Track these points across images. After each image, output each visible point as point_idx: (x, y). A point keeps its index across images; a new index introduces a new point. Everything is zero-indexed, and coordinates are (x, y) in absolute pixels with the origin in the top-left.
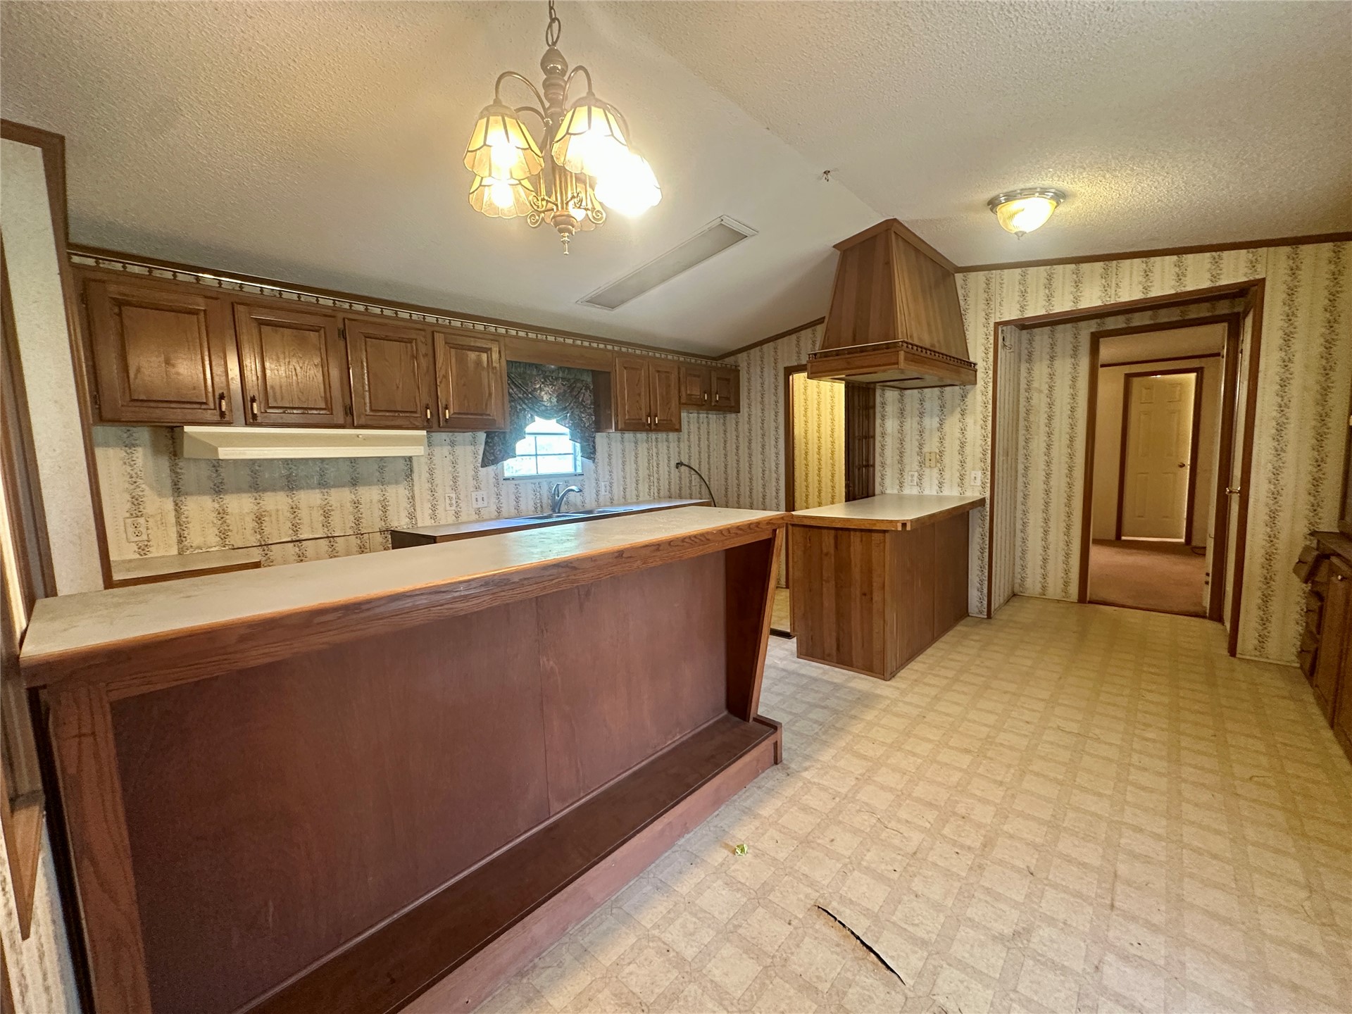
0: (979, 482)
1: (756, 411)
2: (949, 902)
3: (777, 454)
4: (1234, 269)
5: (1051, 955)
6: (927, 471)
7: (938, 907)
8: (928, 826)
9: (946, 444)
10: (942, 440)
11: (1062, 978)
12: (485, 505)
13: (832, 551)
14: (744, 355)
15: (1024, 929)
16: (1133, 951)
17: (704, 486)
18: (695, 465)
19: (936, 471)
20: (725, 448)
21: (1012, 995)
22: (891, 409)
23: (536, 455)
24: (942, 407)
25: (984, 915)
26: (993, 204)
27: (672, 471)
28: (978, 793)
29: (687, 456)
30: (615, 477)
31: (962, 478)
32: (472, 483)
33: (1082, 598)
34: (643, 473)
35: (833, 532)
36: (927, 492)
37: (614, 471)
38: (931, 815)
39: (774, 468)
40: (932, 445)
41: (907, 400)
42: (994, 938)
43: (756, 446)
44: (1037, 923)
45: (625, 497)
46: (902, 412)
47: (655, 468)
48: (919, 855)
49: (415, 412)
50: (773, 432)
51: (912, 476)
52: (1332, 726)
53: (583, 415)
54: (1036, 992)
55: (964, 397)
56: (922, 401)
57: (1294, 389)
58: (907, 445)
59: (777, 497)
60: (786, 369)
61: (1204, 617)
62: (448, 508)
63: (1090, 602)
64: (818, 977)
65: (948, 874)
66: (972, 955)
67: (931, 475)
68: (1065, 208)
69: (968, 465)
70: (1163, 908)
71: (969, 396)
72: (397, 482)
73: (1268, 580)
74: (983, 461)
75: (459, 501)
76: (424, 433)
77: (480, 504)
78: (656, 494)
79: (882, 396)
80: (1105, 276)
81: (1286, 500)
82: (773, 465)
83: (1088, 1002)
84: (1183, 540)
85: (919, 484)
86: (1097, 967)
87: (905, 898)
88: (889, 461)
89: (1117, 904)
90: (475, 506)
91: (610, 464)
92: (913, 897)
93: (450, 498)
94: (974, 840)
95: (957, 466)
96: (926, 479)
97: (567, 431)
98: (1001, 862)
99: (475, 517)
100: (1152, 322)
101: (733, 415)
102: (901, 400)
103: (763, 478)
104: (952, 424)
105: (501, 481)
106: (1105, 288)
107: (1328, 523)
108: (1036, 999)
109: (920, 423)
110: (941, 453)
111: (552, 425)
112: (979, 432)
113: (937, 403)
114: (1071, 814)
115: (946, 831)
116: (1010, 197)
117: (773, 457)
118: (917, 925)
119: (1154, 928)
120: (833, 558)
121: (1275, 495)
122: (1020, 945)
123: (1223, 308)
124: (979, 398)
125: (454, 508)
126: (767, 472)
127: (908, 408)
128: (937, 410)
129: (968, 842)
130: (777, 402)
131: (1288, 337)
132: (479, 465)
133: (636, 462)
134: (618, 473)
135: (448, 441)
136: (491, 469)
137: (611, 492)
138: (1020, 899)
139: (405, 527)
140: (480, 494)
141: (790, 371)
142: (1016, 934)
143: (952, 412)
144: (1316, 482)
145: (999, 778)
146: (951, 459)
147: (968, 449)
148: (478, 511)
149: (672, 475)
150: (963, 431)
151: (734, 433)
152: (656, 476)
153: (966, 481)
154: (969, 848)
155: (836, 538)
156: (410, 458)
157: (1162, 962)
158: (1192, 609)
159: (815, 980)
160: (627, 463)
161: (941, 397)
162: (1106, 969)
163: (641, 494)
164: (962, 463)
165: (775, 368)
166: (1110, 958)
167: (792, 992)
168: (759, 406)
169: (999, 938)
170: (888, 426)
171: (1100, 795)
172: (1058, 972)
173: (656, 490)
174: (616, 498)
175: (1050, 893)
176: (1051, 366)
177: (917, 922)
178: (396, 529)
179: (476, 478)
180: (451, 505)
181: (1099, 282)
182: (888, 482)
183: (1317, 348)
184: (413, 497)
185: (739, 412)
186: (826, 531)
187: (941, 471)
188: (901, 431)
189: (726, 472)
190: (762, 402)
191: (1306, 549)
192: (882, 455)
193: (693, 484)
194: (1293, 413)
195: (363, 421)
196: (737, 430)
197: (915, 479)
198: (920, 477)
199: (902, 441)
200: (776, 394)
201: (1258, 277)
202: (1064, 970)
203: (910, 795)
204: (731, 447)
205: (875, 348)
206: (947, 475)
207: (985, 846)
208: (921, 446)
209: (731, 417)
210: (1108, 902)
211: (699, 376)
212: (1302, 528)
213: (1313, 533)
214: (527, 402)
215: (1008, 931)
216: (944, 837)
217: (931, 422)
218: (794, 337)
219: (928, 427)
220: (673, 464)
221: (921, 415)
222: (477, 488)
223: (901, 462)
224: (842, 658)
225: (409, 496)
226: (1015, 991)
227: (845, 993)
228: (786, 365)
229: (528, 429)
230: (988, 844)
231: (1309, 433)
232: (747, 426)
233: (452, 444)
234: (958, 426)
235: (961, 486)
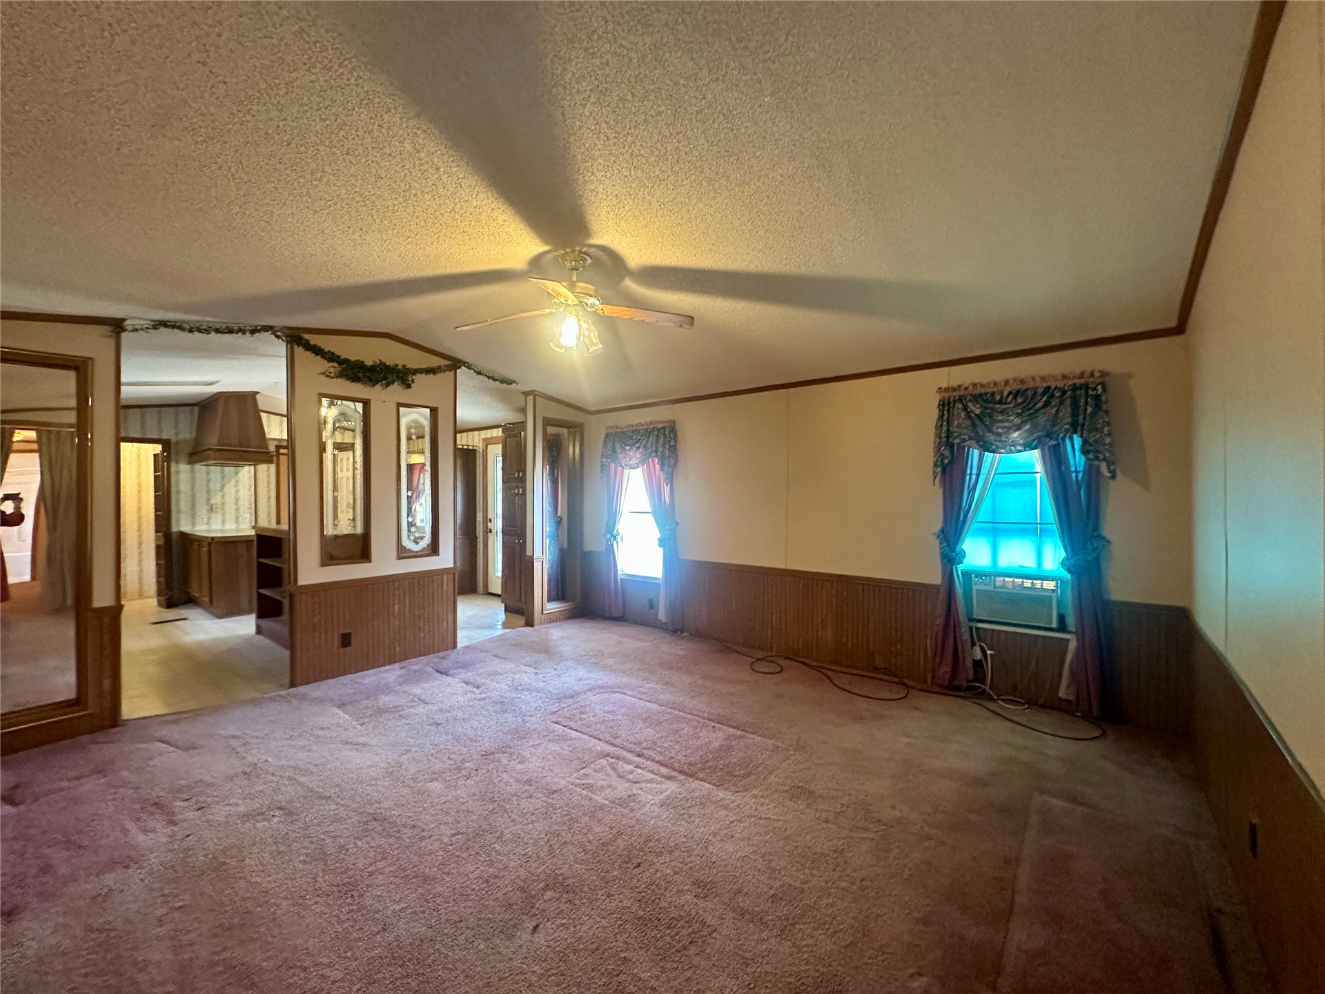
0: (248, 520)
6: (213, 515)
9: (227, 498)
10: (223, 496)
19: (219, 516)
22: (184, 474)
24: (223, 478)
31: (237, 518)
36: (213, 528)
40: (217, 500)
41: (197, 471)
46: (193, 477)
51: (203, 518)
55: (237, 473)
56: (208, 473)
58: (198, 499)
67: (216, 516)
69: (241, 511)
71: (240, 473)
74: (250, 508)
85: (208, 523)
88: (183, 509)
95: (234, 512)
96: (213, 520)
102: (192, 471)
104: (230, 489)
109: (207, 486)
110: (223, 504)
112: (247, 493)
113: (219, 475)
124: (247, 475)
127: (197, 476)
128: (219, 478)
143: (229, 481)
146: (230, 508)
147: (240, 503)
150: (237, 491)
153: (240, 520)
161: (222, 472)
164: (237, 510)
170: (181, 488)
182: (183, 522)
187: (223, 514)
188: (193, 490)
192: (177, 505)
197: (205, 520)
198: (209, 519)
199: (193, 496)
206: (227, 516)
217: (215, 486)
219: (213, 488)
221: (208, 481)
223: (193, 510)
234: (233, 490)
235: (237, 521)
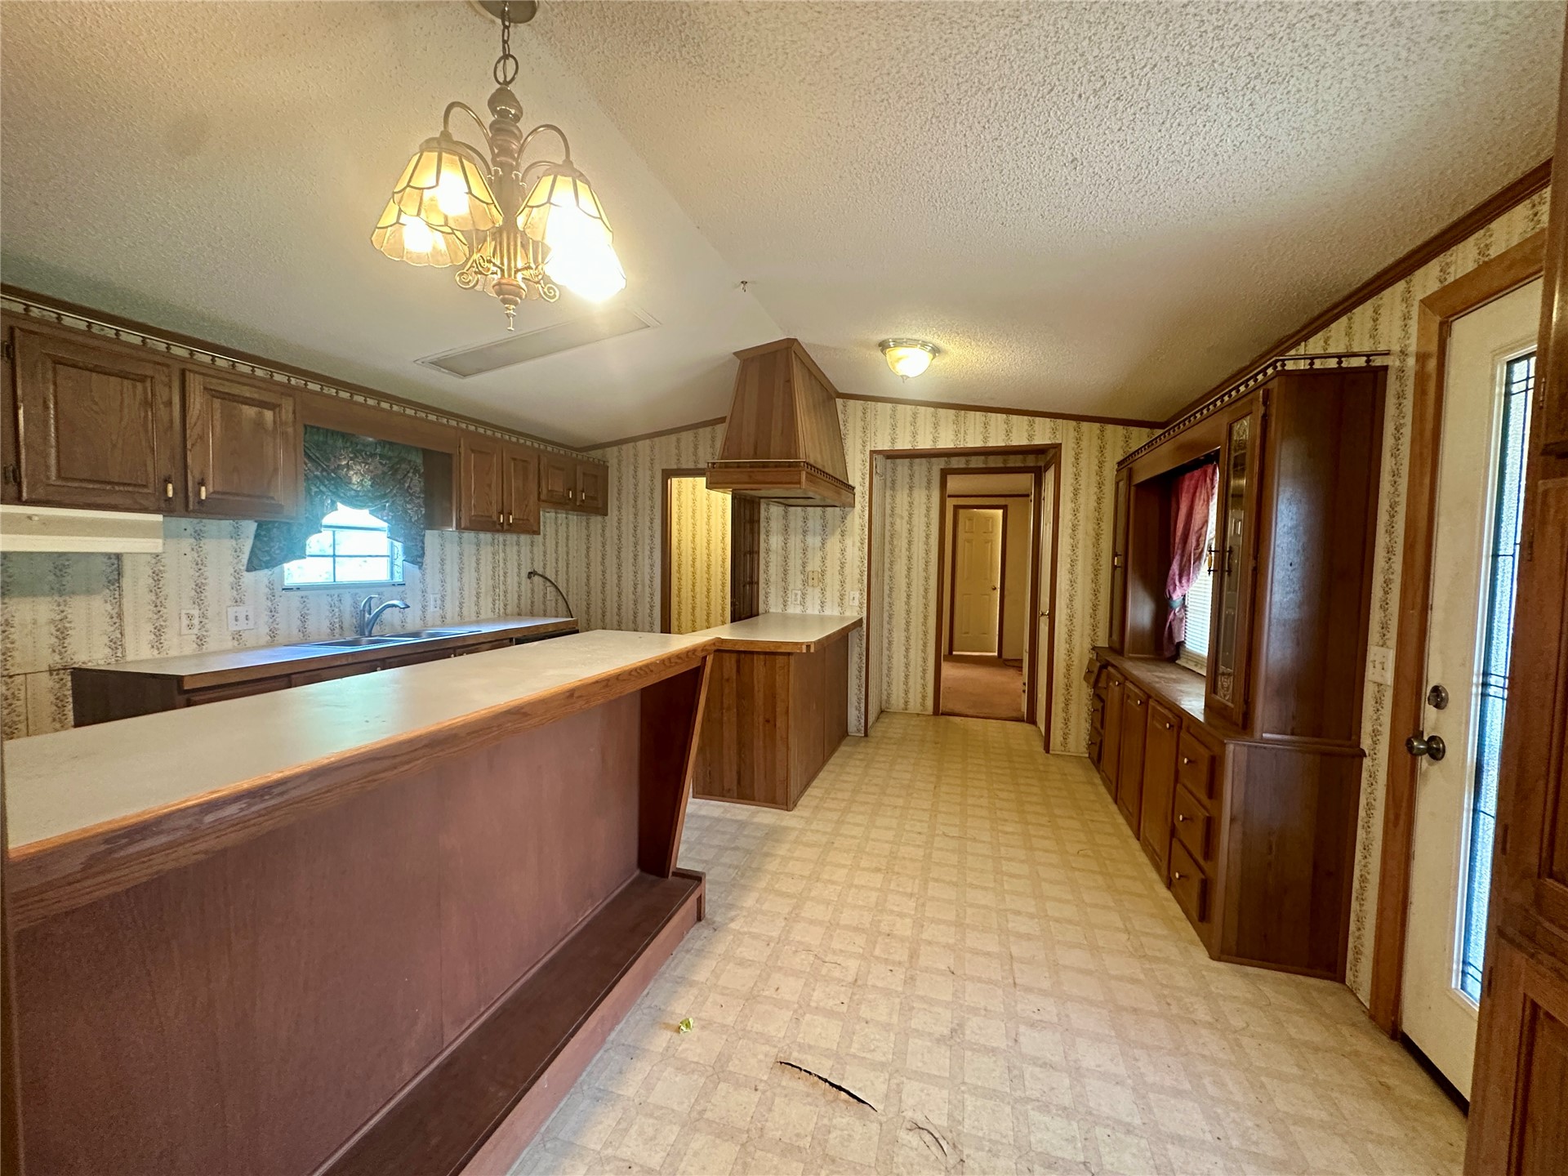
0: (856, 603)
1: (628, 516)
2: (895, 1019)
3: (652, 566)
4: (1042, 434)
5: (982, 1041)
6: (810, 590)
7: (887, 1027)
8: (861, 951)
9: (828, 563)
10: (823, 559)
11: (994, 1058)
12: (251, 626)
13: (734, 677)
14: (615, 449)
15: (958, 1025)
16: (1037, 1017)
17: (560, 598)
18: (550, 575)
19: (818, 590)
20: (587, 556)
21: (963, 1088)
22: (776, 525)
23: (334, 556)
24: (824, 526)
25: (925, 1023)
26: (883, 346)
27: (523, 582)
28: (896, 909)
29: (542, 564)
30: (448, 588)
31: (842, 596)
32: (229, 594)
33: (937, 711)
34: (486, 583)
35: (734, 657)
36: (809, 612)
37: (448, 580)
38: (861, 940)
39: (647, 582)
40: (814, 565)
41: (791, 517)
42: (938, 1041)
43: (627, 555)
44: (967, 1016)
45: (461, 615)
46: (786, 529)
47: (502, 578)
48: (859, 982)
49: (145, 486)
50: (647, 541)
51: (796, 595)
52: (1116, 802)
53: (409, 506)
54: (979, 1078)
55: (843, 518)
56: (805, 520)
57: (1080, 535)
58: (791, 563)
59: (651, 615)
60: (663, 471)
61: (1023, 721)
62: (185, 631)
63: (943, 714)
64: (798, 1135)
65: (887, 993)
66: (924, 1063)
67: (814, 595)
68: (940, 361)
69: (848, 586)
70: (1047, 974)
71: (848, 518)
72: (89, 592)
73: (1068, 687)
74: (860, 581)
75: (205, 621)
76: (159, 518)
77: (242, 625)
78: (502, 610)
79: (767, 510)
80: (956, 422)
81: (1077, 621)
82: (647, 577)
83: (1016, 1072)
84: (996, 654)
85: (803, 603)
86: (1016, 1041)
87: (858, 1027)
88: (773, 579)
89: (1017, 981)
90: (233, 628)
91: (442, 571)
92: (864, 1024)
93: (190, 617)
94: (902, 954)
95: (837, 586)
96: (809, 598)
97: (385, 525)
98: (926, 970)
99: (230, 644)
100: (984, 466)
101: (599, 518)
102: (785, 517)
103: (634, 593)
104: (833, 544)
105: (277, 594)
106: (957, 433)
107: (1103, 642)
108: (980, 1084)
109: (804, 541)
110: (823, 572)
111: (362, 516)
112: (857, 553)
113: (819, 522)
114: (969, 911)
115: (877, 952)
116: (898, 343)
117: (647, 569)
118: (874, 1050)
119: (1044, 993)
120: (735, 685)
121: (1071, 618)
122: (958, 1040)
123: (1031, 461)
124: (857, 521)
125: (195, 631)
126: (639, 586)
127: (792, 525)
128: (819, 528)
129: (897, 958)
130: (652, 507)
131: (1076, 492)
132: (245, 568)
133: (477, 570)
134: (452, 584)
135: (190, 530)
136: (263, 575)
137: (442, 607)
138: (949, 998)
139: (102, 662)
140: (241, 611)
141: (668, 474)
142: (953, 1031)
143: (833, 533)
144: (1095, 608)
145: (909, 890)
146: (833, 578)
147: (847, 570)
148: (237, 636)
149: (523, 588)
150: (843, 551)
151: (600, 539)
152: (502, 587)
153: (846, 601)
154: (900, 963)
155: (738, 661)
156: (118, 556)
157: (1055, 1019)
158: (1015, 714)
159: (794, 1139)
160: (466, 570)
161: (823, 517)
162: (1022, 1039)
163: (482, 612)
164: (842, 583)
165: (651, 468)
166: (1022, 1028)
167: (776, 1160)
168: (632, 510)
169: (941, 1040)
170: (772, 542)
171: (985, 889)
172: (990, 1054)
173: (502, 605)
174: (449, 616)
175: (970, 986)
176: (910, 495)
177: (873, 1047)
178: (84, 666)
179: (237, 586)
180: (190, 627)
181: (952, 427)
182: (772, 599)
183: (1093, 504)
184: (120, 616)
185: (607, 515)
186: (728, 655)
187: (823, 590)
188: (785, 547)
189: (588, 584)
190: (635, 506)
191: (1091, 660)
192: (766, 572)
193: (548, 598)
194: (1080, 552)
195: (41, 493)
196: (603, 535)
197: (799, 597)
198: (804, 595)
199: (786, 559)
200: (651, 498)
201: (1057, 442)
202: (993, 1051)
203: (838, 924)
204: (596, 556)
205: (777, 465)
206: (828, 594)
207: (912, 957)
208: (804, 565)
209: (596, 520)
210: (1011, 981)
211: (562, 469)
212: (1087, 645)
213: (1094, 648)
214: (327, 483)
215: (946, 1032)
216: (877, 958)
217: (814, 541)
218: (673, 438)
219: (810, 545)
220: (524, 574)
221: (805, 532)
222: (237, 602)
223: (785, 580)
224: (743, 793)
225: (114, 612)
226: (964, 1083)
227: (826, 1141)
228: (665, 467)
229: (328, 520)
230: (913, 955)
231: (1090, 569)
232: (615, 531)
233: (198, 535)
234: (838, 546)
235: (841, 605)
